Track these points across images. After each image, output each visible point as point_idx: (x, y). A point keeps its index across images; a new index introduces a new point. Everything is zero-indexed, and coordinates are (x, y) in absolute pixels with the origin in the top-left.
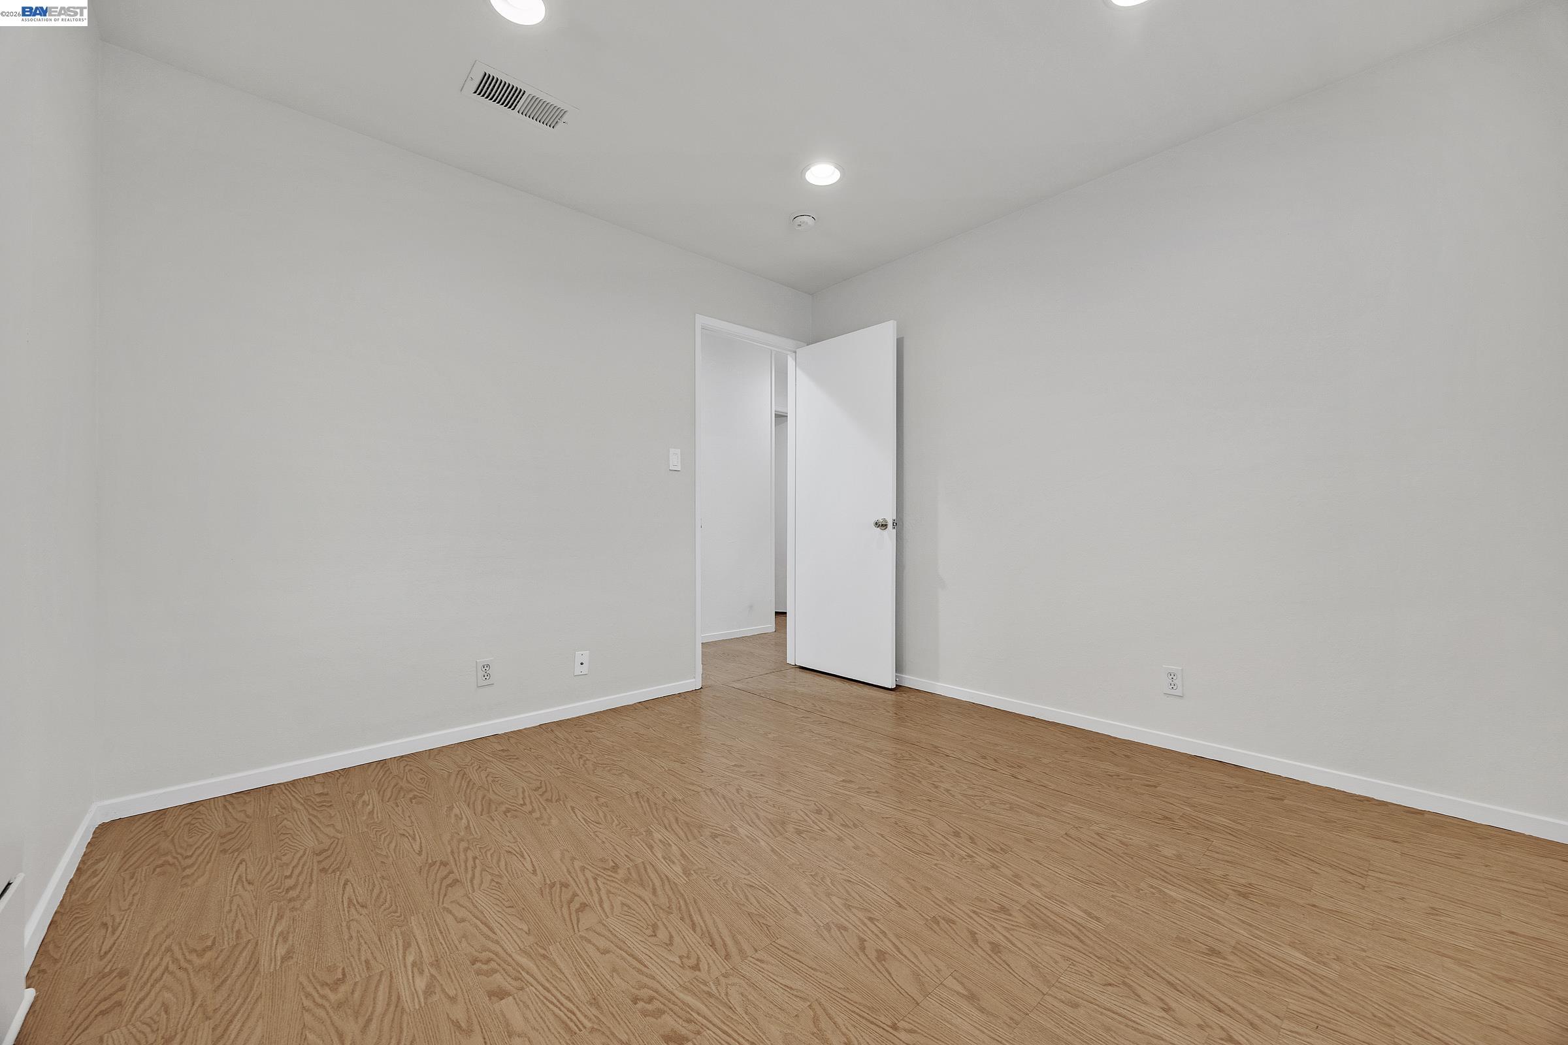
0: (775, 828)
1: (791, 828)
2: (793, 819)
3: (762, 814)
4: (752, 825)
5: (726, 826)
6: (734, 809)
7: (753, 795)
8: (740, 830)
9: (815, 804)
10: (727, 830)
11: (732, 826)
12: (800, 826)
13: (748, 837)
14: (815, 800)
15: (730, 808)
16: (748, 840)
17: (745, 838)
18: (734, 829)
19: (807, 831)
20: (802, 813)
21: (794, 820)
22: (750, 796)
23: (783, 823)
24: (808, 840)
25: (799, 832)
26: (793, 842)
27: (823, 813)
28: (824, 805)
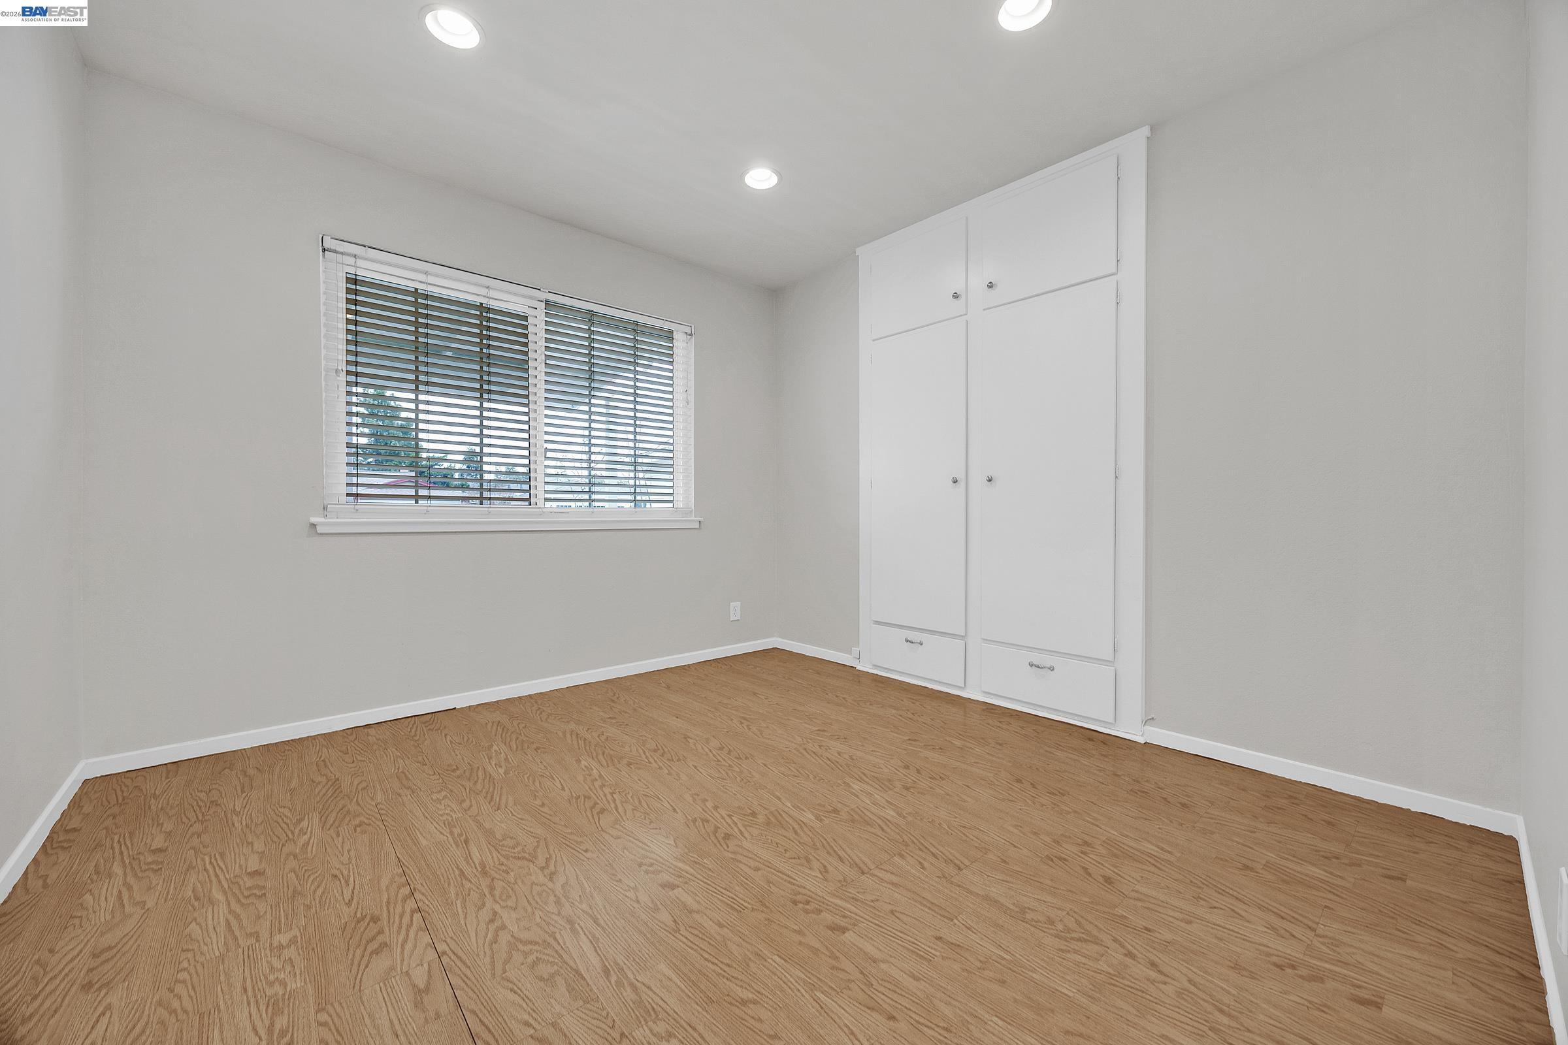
0: (776, 818)
1: (761, 818)
2: (756, 828)
3: (791, 835)
4: (800, 822)
5: (827, 821)
6: (824, 842)
7: (803, 861)
8: (812, 817)
9: (728, 847)
10: (825, 817)
11: (821, 820)
12: (751, 820)
13: (803, 810)
14: (726, 854)
15: (828, 843)
16: (802, 807)
17: (805, 809)
18: (818, 818)
19: (745, 815)
20: (746, 835)
21: (757, 826)
22: (808, 860)
23: (768, 823)
24: (746, 808)
25: (754, 814)
26: (761, 806)
27: (723, 835)
28: (718, 845)
